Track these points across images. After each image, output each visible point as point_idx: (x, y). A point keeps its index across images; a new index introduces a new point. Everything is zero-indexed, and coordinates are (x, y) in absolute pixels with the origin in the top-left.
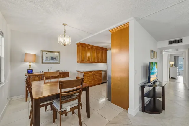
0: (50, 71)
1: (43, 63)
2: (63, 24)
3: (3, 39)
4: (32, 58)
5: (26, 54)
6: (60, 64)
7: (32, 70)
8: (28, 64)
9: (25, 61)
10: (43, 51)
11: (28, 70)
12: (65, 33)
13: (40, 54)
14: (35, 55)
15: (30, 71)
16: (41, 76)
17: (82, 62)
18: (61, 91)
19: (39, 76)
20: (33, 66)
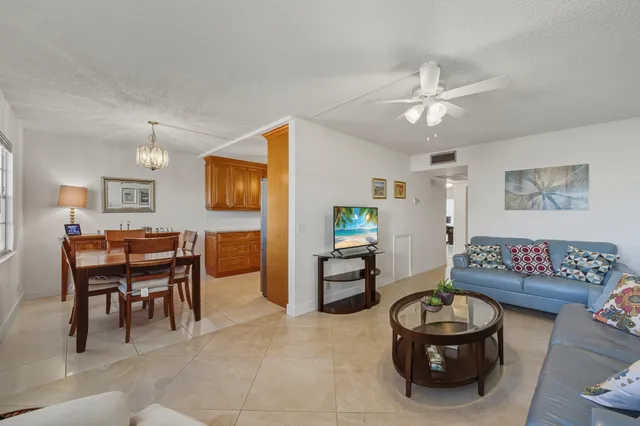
0: (125, 228)
1: (106, 210)
2: (150, 122)
3: (11, 156)
4: (77, 198)
5: (63, 188)
6: (154, 211)
7: (78, 227)
8: (67, 211)
9: (60, 205)
10: (106, 179)
11: (66, 226)
12: (153, 141)
13: (99, 187)
14: (85, 190)
15: (72, 229)
16: (100, 241)
17: (218, 206)
18: (127, 258)
19: (95, 241)
20: (81, 215)
